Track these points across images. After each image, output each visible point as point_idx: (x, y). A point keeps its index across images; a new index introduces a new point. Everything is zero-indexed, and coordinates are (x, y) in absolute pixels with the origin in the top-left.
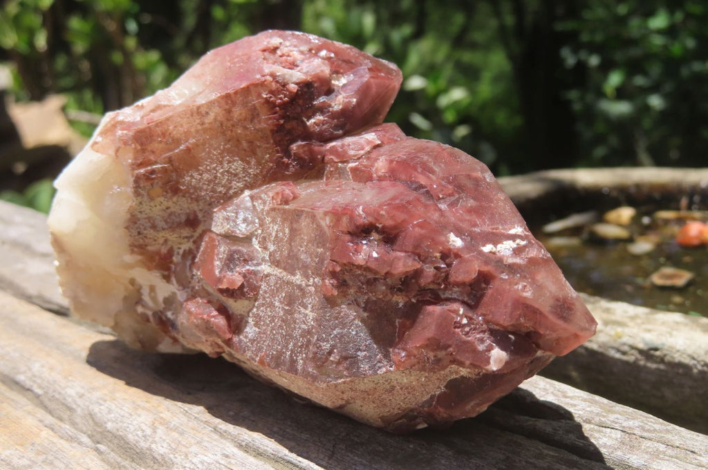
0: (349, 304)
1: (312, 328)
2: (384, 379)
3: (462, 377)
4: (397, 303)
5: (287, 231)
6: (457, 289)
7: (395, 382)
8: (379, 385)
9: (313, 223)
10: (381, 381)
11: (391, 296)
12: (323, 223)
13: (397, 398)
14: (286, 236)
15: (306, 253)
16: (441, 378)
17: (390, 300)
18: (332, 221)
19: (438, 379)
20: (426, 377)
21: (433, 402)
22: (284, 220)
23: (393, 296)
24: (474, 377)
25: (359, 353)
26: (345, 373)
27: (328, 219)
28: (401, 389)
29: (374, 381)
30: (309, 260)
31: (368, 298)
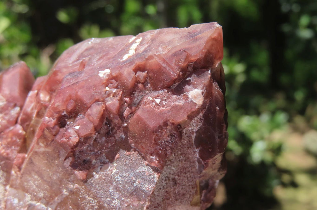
0: (101, 168)
1: (99, 203)
2: (164, 181)
3: (197, 132)
4: (121, 138)
5: (36, 177)
6: (136, 93)
7: (171, 176)
8: (165, 187)
9: (39, 156)
10: (164, 184)
11: (113, 138)
12: (42, 150)
13: (184, 183)
14: (39, 180)
15: (54, 174)
16: (189, 146)
17: (116, 141)
18: (43, 143)
19: (188, 148)
20: (181, 154)
21: (201, 163)
22: (30, 174)
23: (114, 137)
24: (201, 124)
25: (135, 185)
26: (141, 203)
27: (41, 144)
28: (178, 176)
29: (160, 189)
30: (58, 174)
31: (105, 154)
